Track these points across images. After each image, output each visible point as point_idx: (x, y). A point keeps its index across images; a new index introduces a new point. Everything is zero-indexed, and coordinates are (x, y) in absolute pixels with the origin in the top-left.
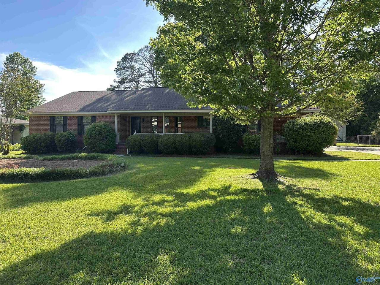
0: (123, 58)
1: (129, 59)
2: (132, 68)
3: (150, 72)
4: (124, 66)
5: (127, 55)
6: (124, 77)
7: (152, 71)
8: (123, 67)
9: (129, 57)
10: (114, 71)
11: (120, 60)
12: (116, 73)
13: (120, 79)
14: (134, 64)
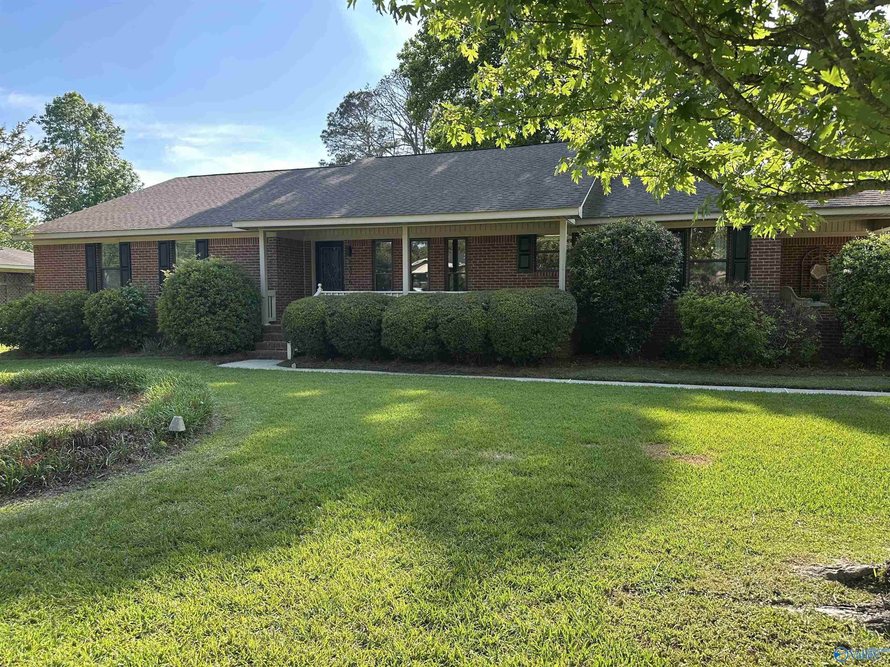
0: (342, 106)
1: (357, 107)
2: (365, 128)
3: (407, 139)
4: (344, 125)
5: (351, 96)
6: (346, 153)
7: (413, 136)
8: (342, 127)
9: (357, 103)
10: (320, 139)
11: (335, 111)
12: (325, 142)
13: (335, 159)
14: (370, 119)
